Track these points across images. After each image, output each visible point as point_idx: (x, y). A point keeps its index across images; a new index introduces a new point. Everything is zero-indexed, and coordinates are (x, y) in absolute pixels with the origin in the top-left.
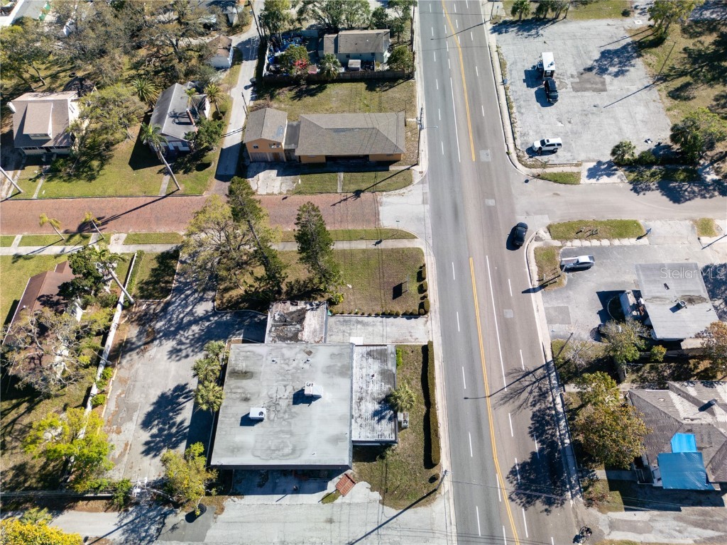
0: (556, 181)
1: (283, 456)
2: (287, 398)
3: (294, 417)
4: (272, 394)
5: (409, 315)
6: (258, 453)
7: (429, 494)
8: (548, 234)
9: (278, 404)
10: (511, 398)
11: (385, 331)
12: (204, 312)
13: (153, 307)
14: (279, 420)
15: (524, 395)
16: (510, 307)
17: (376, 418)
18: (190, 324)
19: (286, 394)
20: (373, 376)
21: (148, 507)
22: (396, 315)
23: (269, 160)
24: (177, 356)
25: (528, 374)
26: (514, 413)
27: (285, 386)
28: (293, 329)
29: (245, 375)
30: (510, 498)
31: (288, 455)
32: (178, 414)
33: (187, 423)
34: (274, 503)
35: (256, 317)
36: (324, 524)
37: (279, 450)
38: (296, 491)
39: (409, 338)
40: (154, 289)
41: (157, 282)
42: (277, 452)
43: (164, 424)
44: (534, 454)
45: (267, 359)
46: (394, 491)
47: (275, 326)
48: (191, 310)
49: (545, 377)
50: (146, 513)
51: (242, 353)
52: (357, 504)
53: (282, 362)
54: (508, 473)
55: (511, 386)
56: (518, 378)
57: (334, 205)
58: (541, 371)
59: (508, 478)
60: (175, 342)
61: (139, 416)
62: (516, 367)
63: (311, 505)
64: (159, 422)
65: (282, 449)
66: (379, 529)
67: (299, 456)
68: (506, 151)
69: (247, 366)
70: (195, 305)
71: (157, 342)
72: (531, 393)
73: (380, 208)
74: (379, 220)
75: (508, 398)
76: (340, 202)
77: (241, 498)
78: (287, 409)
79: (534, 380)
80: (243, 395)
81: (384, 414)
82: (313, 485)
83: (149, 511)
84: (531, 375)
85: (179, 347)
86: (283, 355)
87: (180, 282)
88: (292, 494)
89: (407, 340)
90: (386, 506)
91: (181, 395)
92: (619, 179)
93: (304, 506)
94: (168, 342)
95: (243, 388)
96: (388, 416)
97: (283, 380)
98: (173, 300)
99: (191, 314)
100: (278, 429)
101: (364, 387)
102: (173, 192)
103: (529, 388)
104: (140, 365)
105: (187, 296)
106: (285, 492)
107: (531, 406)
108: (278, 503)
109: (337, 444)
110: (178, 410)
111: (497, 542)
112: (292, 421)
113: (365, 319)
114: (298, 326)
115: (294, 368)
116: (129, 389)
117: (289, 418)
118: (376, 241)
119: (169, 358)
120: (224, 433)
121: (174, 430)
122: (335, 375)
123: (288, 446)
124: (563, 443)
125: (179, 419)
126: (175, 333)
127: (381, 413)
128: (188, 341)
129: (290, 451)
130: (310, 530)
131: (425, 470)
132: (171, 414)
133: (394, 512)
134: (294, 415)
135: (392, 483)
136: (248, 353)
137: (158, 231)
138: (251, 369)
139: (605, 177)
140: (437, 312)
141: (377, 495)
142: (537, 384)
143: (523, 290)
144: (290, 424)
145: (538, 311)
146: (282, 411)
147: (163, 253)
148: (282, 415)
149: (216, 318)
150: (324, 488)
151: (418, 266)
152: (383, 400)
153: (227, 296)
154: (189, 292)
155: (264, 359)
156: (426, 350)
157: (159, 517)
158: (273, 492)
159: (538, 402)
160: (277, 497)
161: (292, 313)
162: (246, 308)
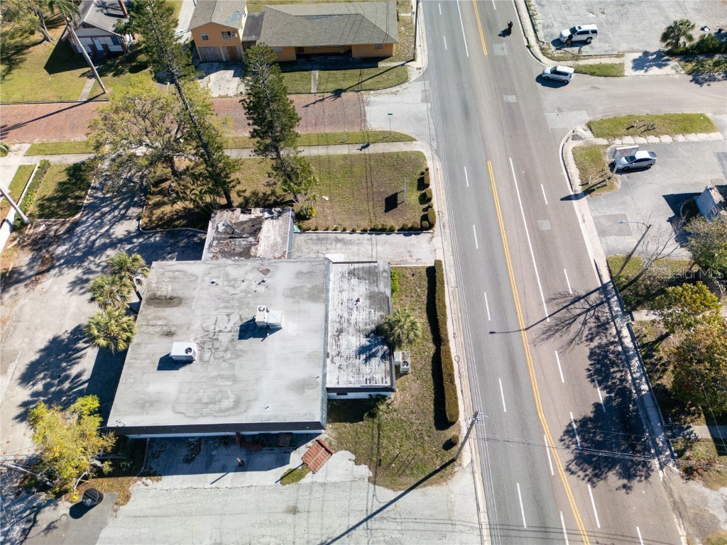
0: (592, 74)
1: (221, 411)
2: (230, 331)
3: (239, 356)
4: (208, 326)
5: (408, 231)
6: (182, 409)
7: (444, 467)
8: (589, 132)
9: (217, 339)
10: (557, 331)
11: (374, 250)
12: (126, 233)
13: (55, 228)
14: (216, 361)
15: (576, 326)
16: (546, 217)
17: (363, 357)
18: (104, 247)
19: (230, 326)
20: (358, 301)
21: (12, 497)
22: (390, 231)
23: (224, 59)
24: (82, 288)
25: (578, 299)
26: (562, 351)
27: (228, 315)
28: (244, 243)
29: (170, 301)
30: (568, 469)
31: (228, 410)
32: (74, 364)
33: (86, 377)
34: (208, 486)
35: (195, 236)
36: (284, 516)
37: (214, 403)
38: (242, 467)
39: (409, 258)
40: (58, 206)
41: (64, 198)
42: (210, 406)
43: (53, 378)
44: (597, 405)
45: (203, 280)
46: (390, 464)
47: (218, 239)
48: (107, 231)
49: (602, 303)
50: (9, 506)
51: (166, 273)
52: (335, 484)
53: (226, 283)
54: (561, 433)
55: (556, 315)
56: (565, 305)
57: (307, 106)
58: (596, 295)
59: (562, 440)
60: (80, 271)
61: (19, 367)
62: (561, 291)
63: (263, 488)
64: (45, 375)
65: (220, 402)
66: (369, 521)
67: (245, 411)
68: (526, 44)
69: (173, 290)
70: (114, 224)
71: (53, 272)
72: (585, 323)
73: (367, 108)
74: (365, 121)
75: (550, 332)
76: (314, 103)
77: (157, 481)
78: (230, 346)
79: (587, 307)
80: (165, 329)
81: (374, 350)
82: (268, 457)
83: (14, 503)
84: (582, 301)
85: (85, 277)
86: (227, 275)
87: (96, 198)
88: (236, 471)
89: (406, 262)
90: (379, 485)
91: (81, 339)
92: (673, 69)
93: (253, 489)
94: (71, 270)
95: (165, 319)
96: (380, 354)
97: (226, 307)
98: (84, 219)
99: (107, 235)
100: (216, 373)
101: (346, 315)
102: (97, 97)
103: (582, 318)
104: (27, 300)
105: (104, 214)
106: (224, 470)
107: (587, 340)
108: (214, 485)
109: (304, 392)
110: (74, 359)
111: (553, 536)
112: (237, 362)
113: (347, 236)
114: (251, 239)
115: (242, 291)
116: (8, 331)
117: (231, 359)
118: (362, 145)
119: (70, 291)
120: (132, 381)
121: (66, 385)
122: (303, 299)
123: (227, 398)
124: (639, 391)
125: (74, 371)
126: (81, 260)
127: (370, 350)
128: (99, 269)
129: (231, 405)
130: (261, 525)
131: (436, 432)
132: (64, 364)
133: (391, 495)
134: (240, 353)
135: (388, 452)
136: (177, 273)
137: (72, 140)
138: (180, 293)
139: (655, 68)
140: (446, 226)
141: (364, 471)
142: (592, 312)
143: (562, 197)
144: (233, 366)
145: (584, 221)
146: (221, 349)
147: (75, 165)
148: (221, 354)
149: (141, 240)
150: (284, 462)
151: (419, 172)
152: (373, 332)
153: (158, 212)
154: (107, 209)
155: (199, 281)
156: (433, 274)
157: (28, 512)
158: (207, 469)
159: (597, 335)
160: (212, 476)
161: (243, 223)
162: (183, 226)
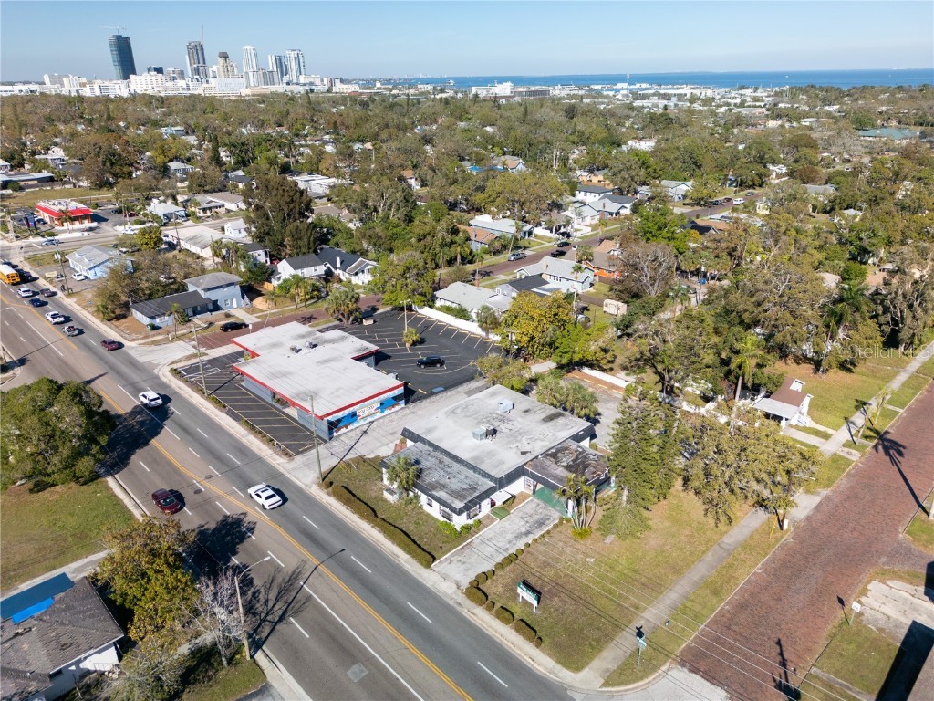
1: (457, 408)
2: (498, 426)
3: (479, 422)
6: (477, 400)
9: (500, 421)
10: (288, 582)
11: (492, 545)
14: (487, 416)
15: (272, 596)
19: (502, 427)
25: (281, 618)
26: (278, 570)
27: (511, 430)
37: (464, 408)
49: (255, 631)
55: (295, 592)
56: (292, 605)
58: (264, 635)
62: (302, 614)
72: (266, 602)
75: (294, 577)
78: (489, 423)
79: (269, 618)
84: (277, 619)
86: (543, 441)
89: (457, 553)
90: (357, 457)
97: (517, 431)
100: (480, 414)
103: (271, 604)
107: (258, 590)
109: (425, 429)
115: (522, 440)
117: (481, 420)
122: (481, 455)
123: (461, 412)
140: (456, 606)
142: (263, 616)
159: (251, 600)
